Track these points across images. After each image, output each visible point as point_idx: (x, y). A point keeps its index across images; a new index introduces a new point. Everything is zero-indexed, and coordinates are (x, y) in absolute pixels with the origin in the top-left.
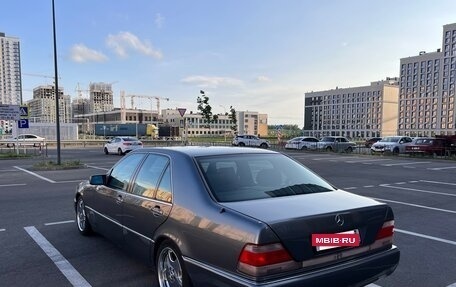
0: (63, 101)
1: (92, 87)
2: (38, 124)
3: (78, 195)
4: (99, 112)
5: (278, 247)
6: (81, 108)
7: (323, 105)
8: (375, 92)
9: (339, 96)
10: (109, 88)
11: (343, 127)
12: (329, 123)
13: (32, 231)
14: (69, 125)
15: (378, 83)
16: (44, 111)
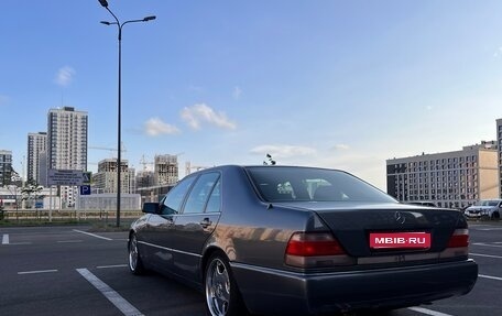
0: (127, 174)
1: (158, 159)
2: (101, 195)
3: (132, 231)
4: (164, 184)
5: (328, 238)
6: (146, 181)
7: (408, 173)
8: (469, 158)
9: (425, 163)
10: (174, 159)
11: (433, 197)
12: (416, 192)
13: (84, 272)
14: (131, 195)
15: (472, 147)
16: (108, 184)
